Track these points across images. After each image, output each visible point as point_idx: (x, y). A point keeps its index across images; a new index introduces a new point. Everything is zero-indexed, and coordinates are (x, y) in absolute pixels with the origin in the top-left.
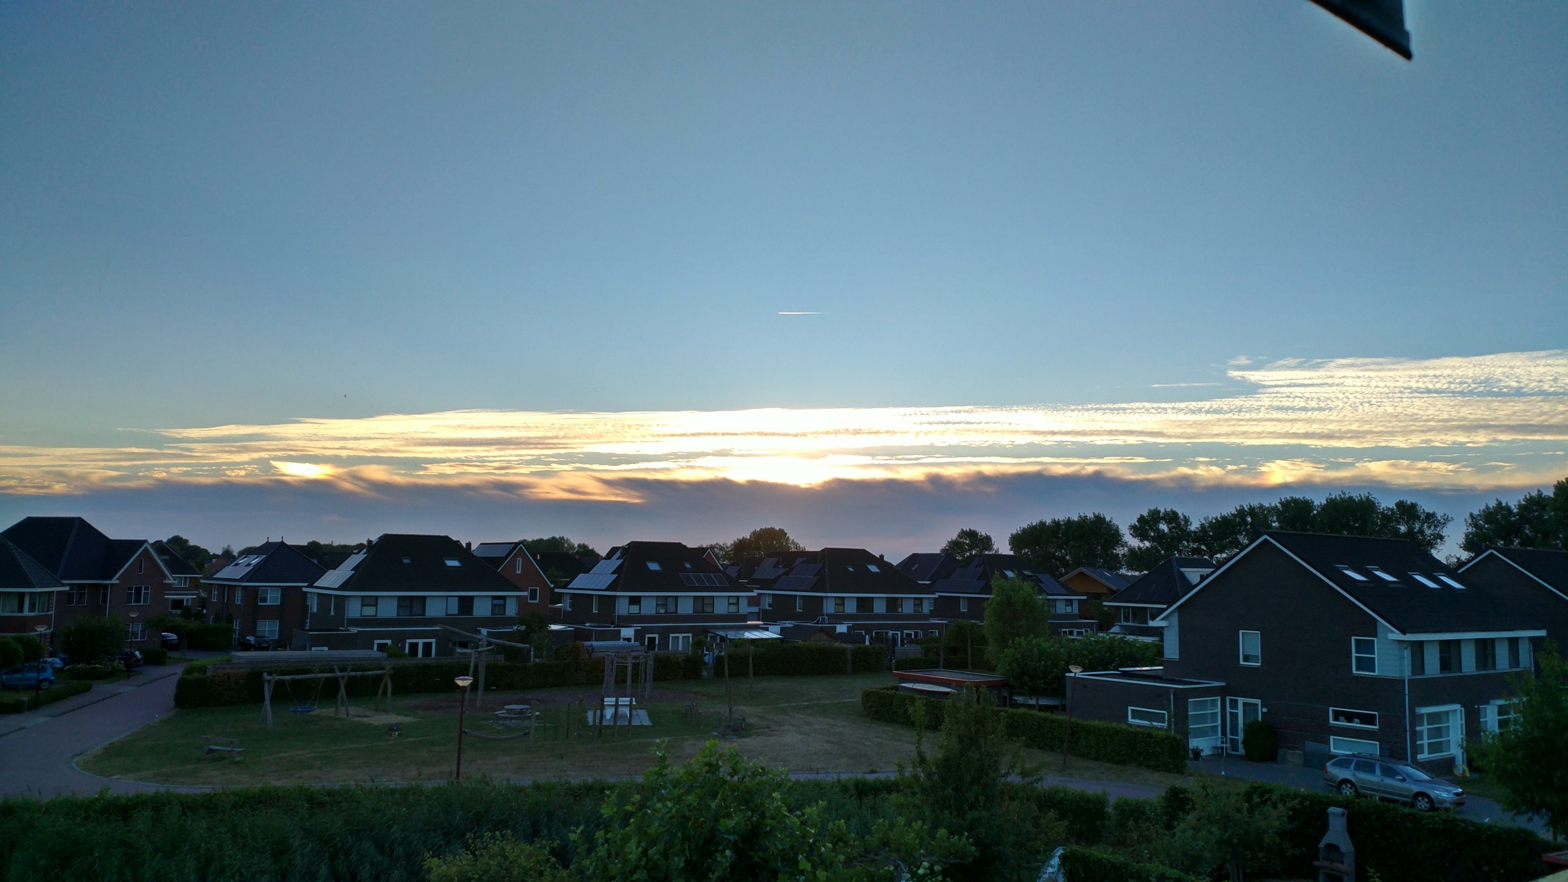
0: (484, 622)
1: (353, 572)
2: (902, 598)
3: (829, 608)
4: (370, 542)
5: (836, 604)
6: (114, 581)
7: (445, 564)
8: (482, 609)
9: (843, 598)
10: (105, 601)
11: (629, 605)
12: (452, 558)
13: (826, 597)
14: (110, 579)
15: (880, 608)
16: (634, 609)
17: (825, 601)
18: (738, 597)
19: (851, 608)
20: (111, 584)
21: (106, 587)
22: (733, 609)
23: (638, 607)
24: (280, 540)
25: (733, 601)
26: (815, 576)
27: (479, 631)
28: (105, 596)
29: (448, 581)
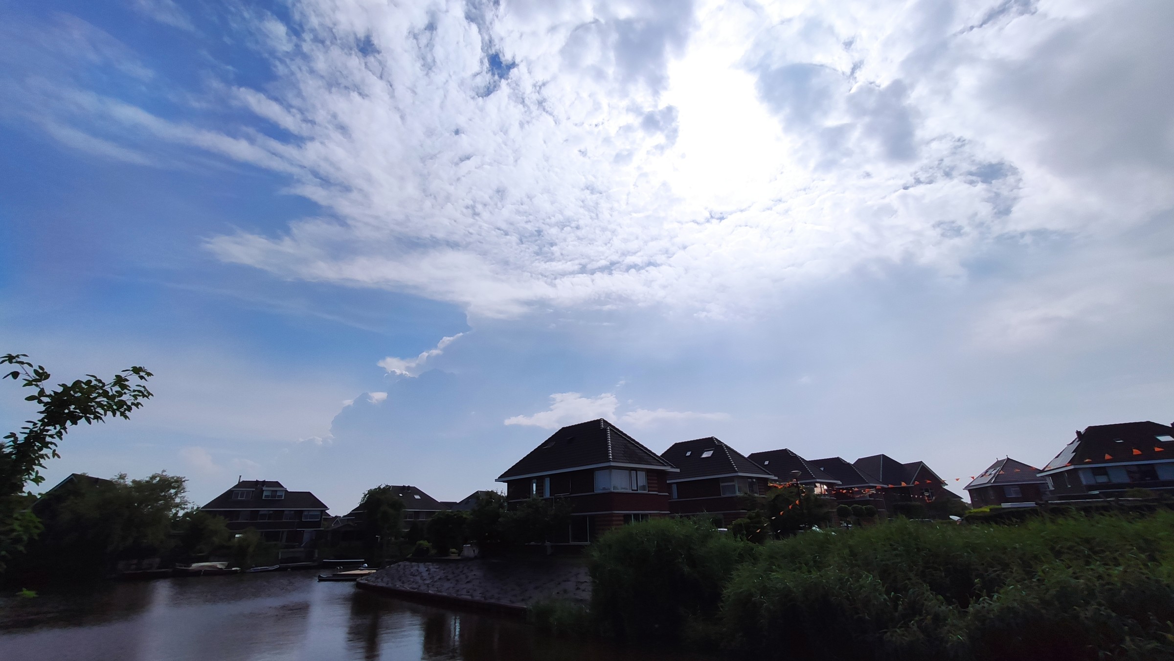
1: (1074, 454)
4: (1078, 433)
6: (912, 485)
7: (1156, 439)
14: (909, 484)
20: (910, 487)
21: (907, 488)
24: (1006, 458)
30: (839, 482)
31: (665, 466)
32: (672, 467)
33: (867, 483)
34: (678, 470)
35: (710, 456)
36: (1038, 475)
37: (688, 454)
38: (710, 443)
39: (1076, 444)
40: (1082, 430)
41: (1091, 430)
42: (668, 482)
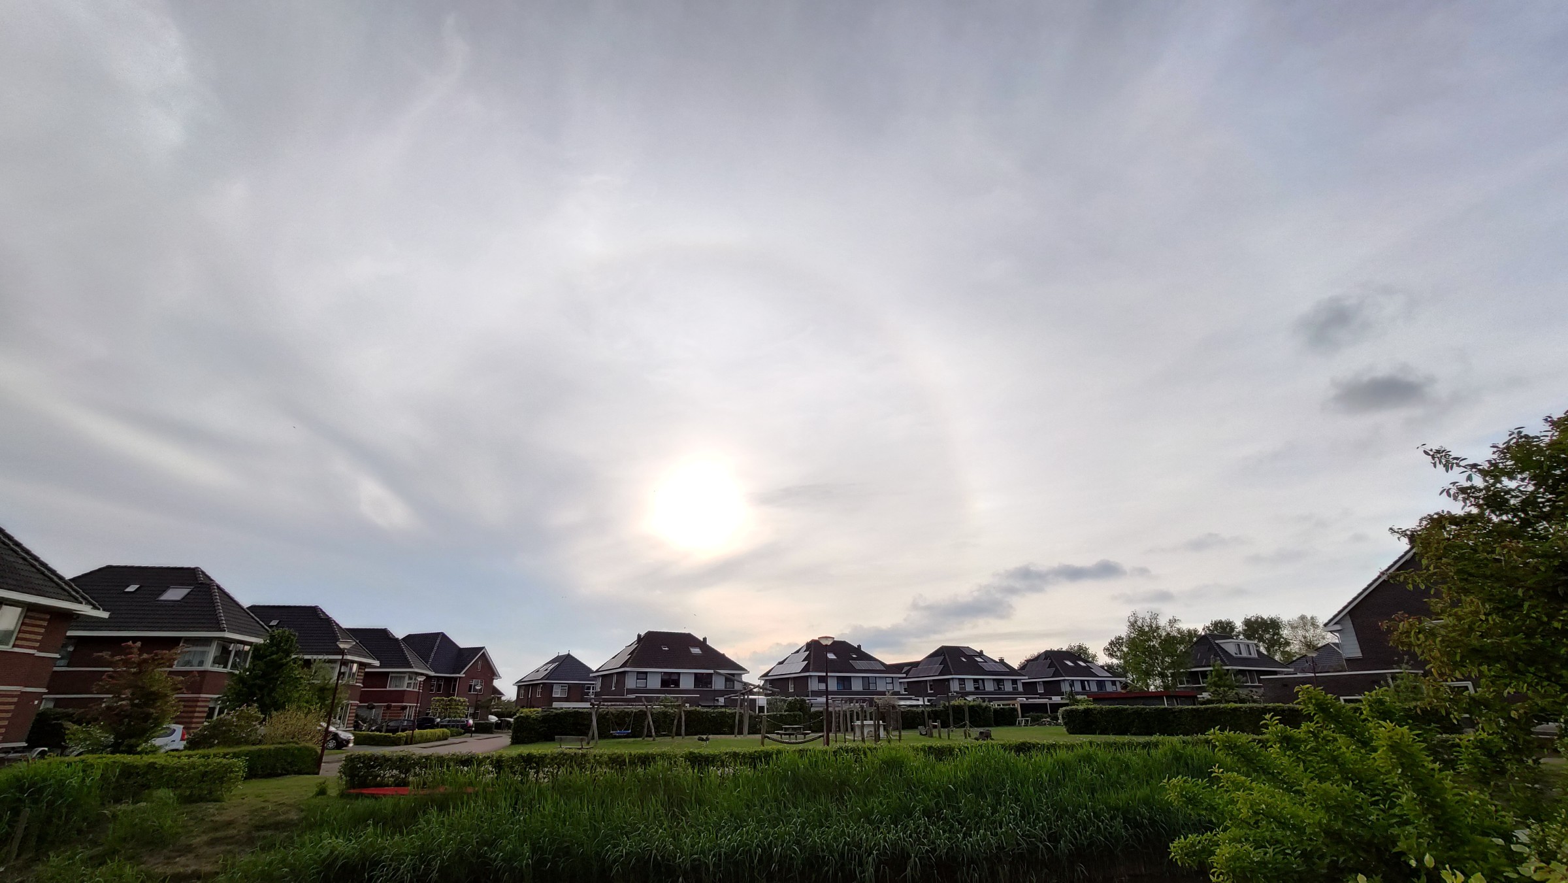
0: (721, 693)
1: (630, 655)
2: (1003, 679)
3: (955, 687)
4: (639, 636)
5: (960, 684)
6: (462, 675)
7: (690, 650)
8: (718, 684)
9: (964, 679)
10: (454, 690)
11: (820, 681)
12: (695, 646)
13: (953, 679)
14: (459, 673)
15: (990, 687)
16: (822, 687)
17: (951, 682)
18: (892, 677)
19: (970, 687)
20: (460, 677)
21: (456, 678)
22: (890, 687)
23: (824, 685)
24: (568, 653)
25: (889, 680)
26: (940, 664)
27: (718, 700)
28: (455, 686)
29: (694, 662)
30: (377, 663)
31: (81, 603)
32: (95, 607)
33: (412, 668)
34: (105, 615)
35: (179, 598)
36: (591, 675)
37: (131, 588)
38: (191, 577)
39: (634, 646)
40: (643, 634)
41: (650, 635)
42: (69, 633)
